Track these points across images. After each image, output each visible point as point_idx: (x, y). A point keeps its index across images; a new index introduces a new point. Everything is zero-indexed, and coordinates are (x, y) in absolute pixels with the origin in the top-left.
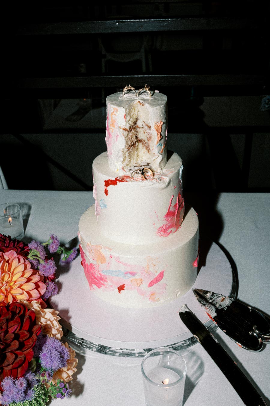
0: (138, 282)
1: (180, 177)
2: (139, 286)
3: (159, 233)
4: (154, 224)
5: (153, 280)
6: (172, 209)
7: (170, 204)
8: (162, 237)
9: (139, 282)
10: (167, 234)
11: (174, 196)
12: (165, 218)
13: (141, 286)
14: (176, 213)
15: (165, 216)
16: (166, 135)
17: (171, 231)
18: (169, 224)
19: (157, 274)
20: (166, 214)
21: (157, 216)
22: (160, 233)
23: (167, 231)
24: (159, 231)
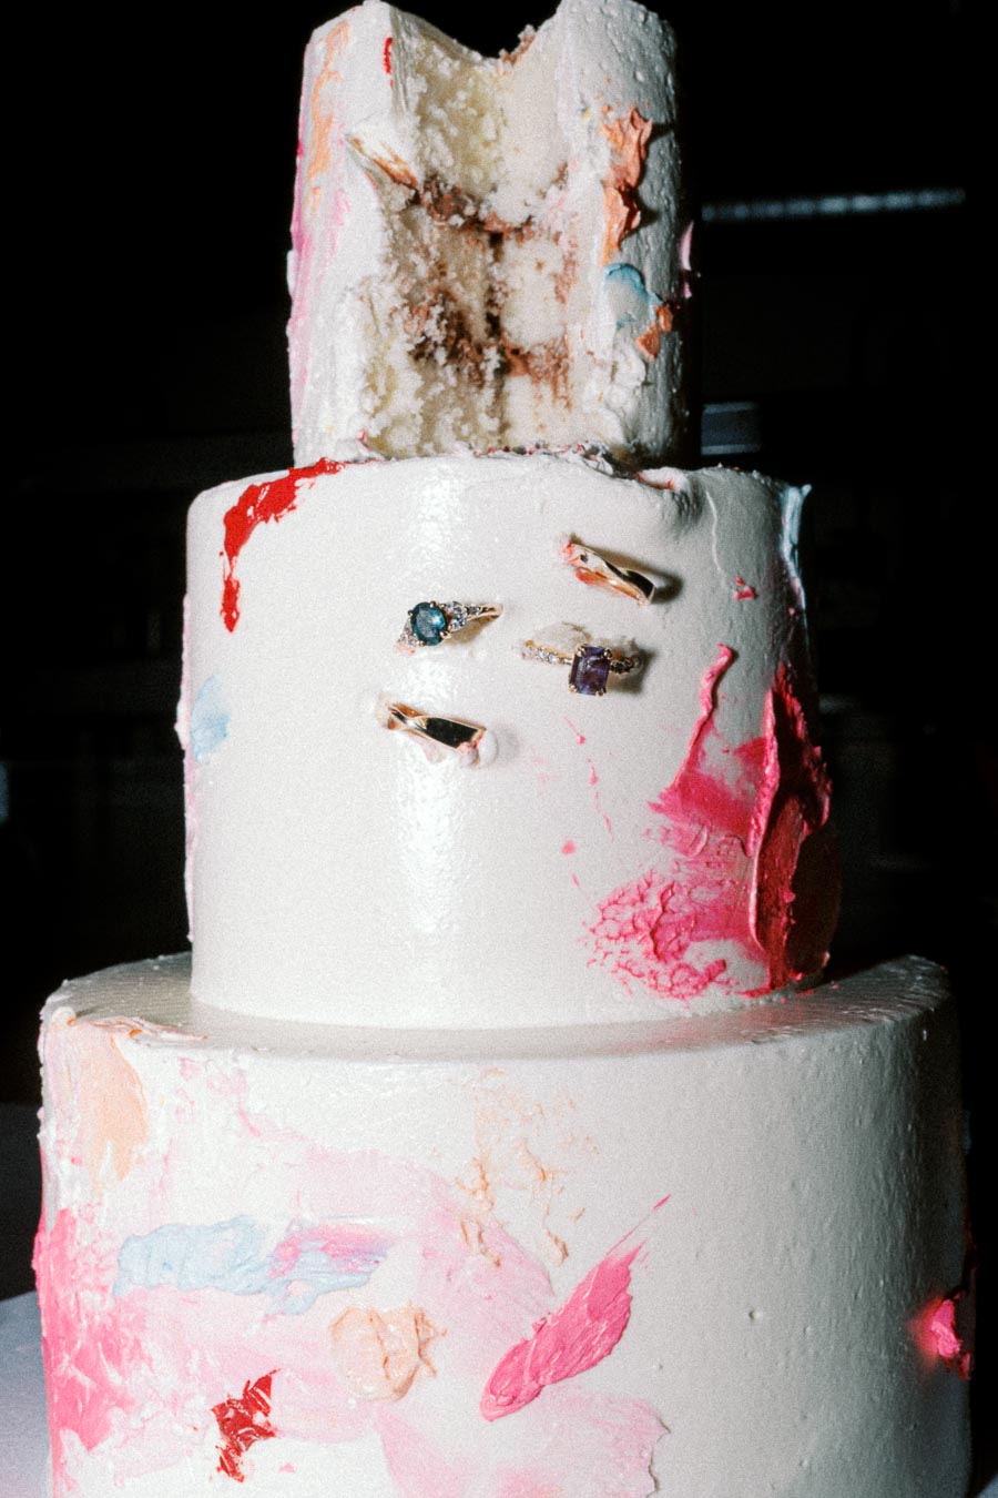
0: (390, 1346)
1: (786, 548)
2: (402, 1391)
3: (616, 947)
4: (569, 848)
5: (530, 1334)
6: (720, 763)
7: (704, 713)
8: (635, 983)
9: (402, 1340)
10: (681, 975)
11: (734, 656)
12: (663, 820)
13: (423, 1390)
14: (763, 822)
15: (662, 796)
16: (686, 265)
17: (723, 965)
18: (704, 895)
19: (569, 1280)
20: (668, 784)
21: (595, 780)
22: (621, 943)
23: (681, 949)
24: (613, 929)
